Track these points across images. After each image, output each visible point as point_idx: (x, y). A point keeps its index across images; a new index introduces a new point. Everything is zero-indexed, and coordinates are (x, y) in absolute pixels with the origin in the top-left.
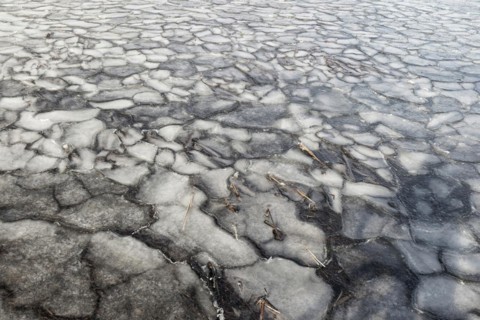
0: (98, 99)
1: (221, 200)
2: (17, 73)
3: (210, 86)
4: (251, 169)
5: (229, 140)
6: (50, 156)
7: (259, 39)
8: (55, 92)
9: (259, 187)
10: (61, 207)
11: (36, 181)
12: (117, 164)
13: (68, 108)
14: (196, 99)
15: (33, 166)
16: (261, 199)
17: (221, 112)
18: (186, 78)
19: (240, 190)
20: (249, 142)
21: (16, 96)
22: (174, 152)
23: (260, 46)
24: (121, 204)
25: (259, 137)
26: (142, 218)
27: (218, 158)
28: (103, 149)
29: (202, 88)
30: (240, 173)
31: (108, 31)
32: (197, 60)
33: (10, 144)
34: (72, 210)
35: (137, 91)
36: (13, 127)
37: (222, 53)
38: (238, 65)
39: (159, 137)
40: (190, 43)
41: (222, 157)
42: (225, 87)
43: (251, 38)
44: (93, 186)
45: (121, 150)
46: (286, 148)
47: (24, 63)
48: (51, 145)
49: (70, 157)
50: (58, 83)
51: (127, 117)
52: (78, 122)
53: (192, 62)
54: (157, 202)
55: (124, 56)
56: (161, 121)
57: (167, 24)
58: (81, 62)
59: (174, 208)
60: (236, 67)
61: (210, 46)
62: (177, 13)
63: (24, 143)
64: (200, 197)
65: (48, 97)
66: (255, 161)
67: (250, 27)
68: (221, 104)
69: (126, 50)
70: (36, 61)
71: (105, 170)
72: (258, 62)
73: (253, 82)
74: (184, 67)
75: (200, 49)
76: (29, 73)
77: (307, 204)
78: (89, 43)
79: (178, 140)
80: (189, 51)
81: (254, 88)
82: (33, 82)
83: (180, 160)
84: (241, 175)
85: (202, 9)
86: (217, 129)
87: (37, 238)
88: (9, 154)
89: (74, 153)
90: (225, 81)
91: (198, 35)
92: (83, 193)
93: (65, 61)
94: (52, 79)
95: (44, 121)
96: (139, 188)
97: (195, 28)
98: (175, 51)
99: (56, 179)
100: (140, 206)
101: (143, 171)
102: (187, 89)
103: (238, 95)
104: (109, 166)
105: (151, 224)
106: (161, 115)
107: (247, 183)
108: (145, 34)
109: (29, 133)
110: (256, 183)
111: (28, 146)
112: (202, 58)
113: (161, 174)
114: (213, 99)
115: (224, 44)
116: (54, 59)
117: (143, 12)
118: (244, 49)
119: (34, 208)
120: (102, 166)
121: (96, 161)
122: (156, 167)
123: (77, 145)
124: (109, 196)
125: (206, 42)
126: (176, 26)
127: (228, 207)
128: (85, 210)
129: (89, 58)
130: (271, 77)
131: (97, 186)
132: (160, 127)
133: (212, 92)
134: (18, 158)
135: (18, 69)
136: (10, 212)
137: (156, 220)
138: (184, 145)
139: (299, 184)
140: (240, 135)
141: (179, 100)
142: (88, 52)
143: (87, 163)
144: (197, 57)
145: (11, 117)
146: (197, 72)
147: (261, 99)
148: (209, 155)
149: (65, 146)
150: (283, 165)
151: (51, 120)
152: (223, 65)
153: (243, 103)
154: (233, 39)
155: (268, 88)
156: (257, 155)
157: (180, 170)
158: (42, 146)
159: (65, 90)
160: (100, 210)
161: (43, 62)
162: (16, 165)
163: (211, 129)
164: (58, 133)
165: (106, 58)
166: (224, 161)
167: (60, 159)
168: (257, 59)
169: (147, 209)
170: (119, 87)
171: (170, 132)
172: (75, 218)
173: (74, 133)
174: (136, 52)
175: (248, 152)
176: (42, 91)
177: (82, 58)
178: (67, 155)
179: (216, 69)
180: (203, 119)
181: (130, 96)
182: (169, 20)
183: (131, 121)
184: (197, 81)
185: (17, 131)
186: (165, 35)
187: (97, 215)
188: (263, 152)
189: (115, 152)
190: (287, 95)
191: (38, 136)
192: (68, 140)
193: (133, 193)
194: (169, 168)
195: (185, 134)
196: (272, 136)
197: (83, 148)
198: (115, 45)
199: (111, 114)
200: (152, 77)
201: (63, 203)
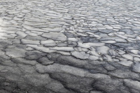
8: (85, 37)
10: (108, 71)
11: (95, 63)
13: (93, 42)
15: (91, 58)
18: (131, 35)
21: (73, 37)
22: (139, 58)
24: (129, 72)
28: (113, 55)
29: (139, 38)
31: (93, 18)
32: (133, 29)
33: (79, 51)
34: (112, 72)
36: (77, 46)
39: (131, 53)
40: (127, 23)
45: (120, 56)
47: (69, 27)
49: (103, 57)
50: (85, 34)
51: (116, 46)
52: (99, 46)
56: (130, 48)
61: (135, 24)
62: (117, 13)
65: (84, 38)
69: (104, 25)
70: (73, 27)
71: (117, 61)
74: (129, 31)
75: (132, 25)
76: (72, 30)
78: (89, 22)
79: (139, 54)
80: (128, 26)
82: (76, 33)
85: (126, 12)
87: (105, 78)
88: (81, 54)
92: (113, 67)
93: (83, 27)
95: (87, 45)
98: (122, 26)
99: (101, 63)
100: (136, 73)
101: (131, 62)
102: (133, 38)
109: (84, 49)
111: (86, 52)
112: (135, 28)
113: (139, 64)
116: (78, 26)
117: (103, 12)
119: (99, 70)
122: (135, 62)
123: (103, 53)
124: (123, 69)
125: (133, 23)
129: (92, 27)
131: (117, 66)
132: (130, 50)
134: (85, 56)
135: (68, 29)
136: (92, 70)
141: (133, 42)
142: (89, 25)
143: (109, 59)
149: (99, 53)
151: (89, 45)
161: (76, 27)
162: (85, 58)
164: (94, 49)
165: (98, 27)
167: (99, 57)
170: (108, 36)
172: (115, 74)
176: (81, 36)
178: (101, 56)
181: (114, 39)
182: (115, 15)
184: (136, 36)
185: (79, 48)
189: (117, 56)
191: (87, 50)
193: (131, 69)
197: (106, 54)
198: (99, 23)
199: (110, 45)
200: (118, 34)
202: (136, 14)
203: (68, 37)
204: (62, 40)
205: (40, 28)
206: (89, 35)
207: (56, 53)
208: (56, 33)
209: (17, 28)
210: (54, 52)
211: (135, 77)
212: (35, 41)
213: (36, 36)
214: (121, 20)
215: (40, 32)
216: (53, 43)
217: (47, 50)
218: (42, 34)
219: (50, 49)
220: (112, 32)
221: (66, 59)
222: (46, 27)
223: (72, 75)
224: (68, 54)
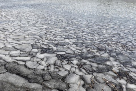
0: (56, 51)
1: (89, 84)
2: (37, 43)
3: (87, 50)
4: (98, 76)
5: (92, 66)
6: (43, 66)
7: (101, 38)
8: (46, 48)
9: (100, 82)
10: (44, 81)
11: (38, 72)
12: (60, 70)
13: (48, 53)
14: (83, 53)
15: (38, 68)
16: (101, 85)
17: (90, 58)
18: (80, 47)
19: (94, 82)
20: (97, 67)
21: (36, 49)
22: (76, 68)
23: (101, 40)
24: (60, 82)
25: (101, 66)
26: (66, 87)
27: (88, 71)
28: (57, 65)
29: (85, 50)
30: (95, 76)
33: (33, 61)
34: (47, 82)
35: (67, 50)
36: (34, 57)
37: (90, 41)
38: (95, 45)
39: (72, 63)
40: (82, 38)
41: (89, 71)
42: (91, 51)
43: (99, 37)
44: (53, 75)
45: (61, 66)
46: (108, 70)
47: (39, 40)
48: (43, 63)
49: (48, 66)
51: (64, 57)
53: (82, 43)
54: (70, 82)
55: (64, 40)
56: (73, 59)
57: (76, 32)
58: (53, 41)
59: (75, 85)
60: (94, 45)
61: (87, 39)
62: (79, 29)
63: (37, 61)
64: (82, 82)
65: (44, 49)
66: (99, 73)
67: (99, 34)
68: (90, 55)
69: (65, 39)
70: (42, 40)
71: (57, 71)
72: (101, 44)
73: (99, 50)
74: (80, 44)
76: (40, 43)
77: (115, 89)
79: (77, 65)
80: (81, 40)
81: (99, 52)
82: (41, 45)
83: (77, 70)
84: (95, 77)
85: (86, 29)
86: (88, 63)
87: (37, 89)
89: (49, 65)
90: (91, 49)
91: (84, 36)
92: (50, 77)
93: (49, 40)
94: (45, 45)
96: (65, 77)
97: (83, 34)
99: (44, 72)
100: (66, 83)
101: (67, 73)
102: (80, 50)
103: (95, 53)
104: (58, 70)
105: (68, 89)
106: (73, 57)
107: (96, 80)
108: (70, 35)
110: (99, 80)
111: (38, 62)
113: (72, 74)
114: (88, 54)
115: (91, 38)
116: (46, 40)
117: (70, 29)
118: (97, 40)
120: (56, 70)
121: (54, 68)
122: (70, 72)
123: (50, 63)
124: (57, 79)
125: (86, 38)
126: (78, 33)
127: (90, 87)
128: (50, 82)
129: (55, 40)
130: (104, 49)
131: (54, 75)
132: (72, 60)
133: (87, 52)
134: (35, 65)
135: (37, 42)
136: (31, 80)
137: (69, 88)
138: (79, 66)
139: (113, 82)
140: (95, 65)
141: (78, 53)
142: (55, 38)
143: (52, 69)
144: (83, 41)
145: (34, 54)
146: (83, 46)
147: (101, 55)
148: (86, 70)
149: (47, 63)
150: (108, 76)
151: (44, 56)
152: (91, 44)
153: (96, 56)
154: (94, 37)
155: (103, 52)
156: (100, 71)
157: (77, 73)
158: (41, 63)
159: (48, 48)
160: (54, 83)
161: (44, 40)
162: (34, 67)
163: (86, 62)
164: (45, 60)
166: (90, 72)
167: (45, 67)
168: (101, 43)
169: (67, 84)
171: (75, 62)
172: (47, 84)
173: (49, 60)
174: (67, 39)
175: (97, 70)
176: (43, 48)
177: (53, 40)
178: (47, 66)
179: (88, 45)
180: (84, 59)
182: (77, 31)
183: (65, 58)
184: (83, 48)
185: (35, 58)
186: (75, 35)
187: (53, 84)
188: (102, 71)
189: (60, 66)
190: (109, 55)
191: (40, 60)
192: (48, 62)
193: (64, 79)
194: (74, 73)
195: (79, 63)
196: (104, 66)
197: (51, 64)
198: (62, 37)
199: (60, 55)
200: (71, 46)
201: (45, 79)
202: (92, 31)
203: (33, 48)
204: (26, 51)
205: (18, 41)
206: (50, 47)
207: (14, 62)
208: (27, 45)
209: (2, 40)
210: (13, 62)
211: (63, 87)
212: (6, 51)
213: (10, 47)
214: (79, 35)
215: (16, 43)
216: (18, 54)
217: (9, 59)
218: (16, 45)
219: (12, 59)
220: (67, 45)
221: (19, 68)
222: (22, 40)
223: (12, 84)
224: (23, 63)
